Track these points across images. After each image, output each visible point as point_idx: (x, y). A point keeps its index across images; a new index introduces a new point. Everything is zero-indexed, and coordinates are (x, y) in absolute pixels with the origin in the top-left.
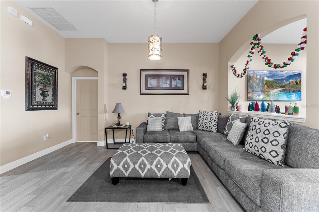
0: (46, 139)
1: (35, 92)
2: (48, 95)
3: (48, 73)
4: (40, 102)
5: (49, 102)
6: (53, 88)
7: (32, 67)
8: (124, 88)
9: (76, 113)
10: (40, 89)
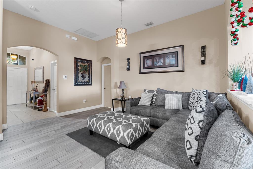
0: (85, 102)
1: (79, 76)
2: (86, 77)
3: (86, 65)
4: (81, 81)
5: (86, 81)
6: (89, 73)
7: (77, 62)
8: (128, 69)
9: (104, 88)
10: (81, 74)
